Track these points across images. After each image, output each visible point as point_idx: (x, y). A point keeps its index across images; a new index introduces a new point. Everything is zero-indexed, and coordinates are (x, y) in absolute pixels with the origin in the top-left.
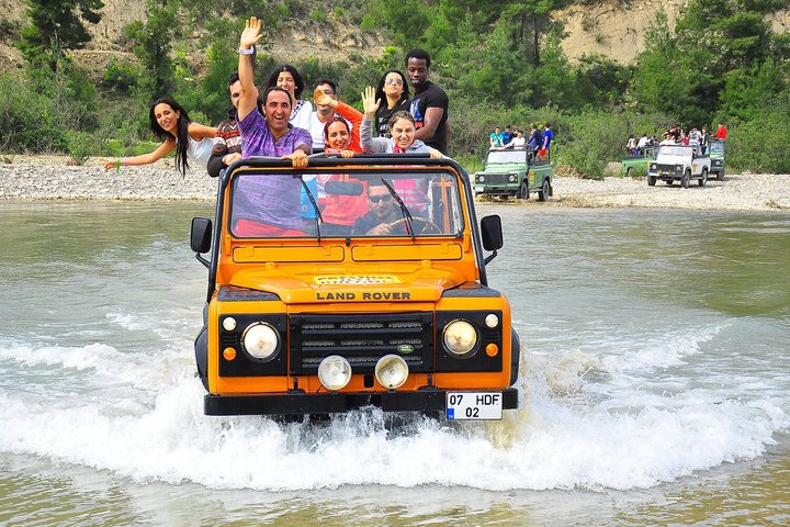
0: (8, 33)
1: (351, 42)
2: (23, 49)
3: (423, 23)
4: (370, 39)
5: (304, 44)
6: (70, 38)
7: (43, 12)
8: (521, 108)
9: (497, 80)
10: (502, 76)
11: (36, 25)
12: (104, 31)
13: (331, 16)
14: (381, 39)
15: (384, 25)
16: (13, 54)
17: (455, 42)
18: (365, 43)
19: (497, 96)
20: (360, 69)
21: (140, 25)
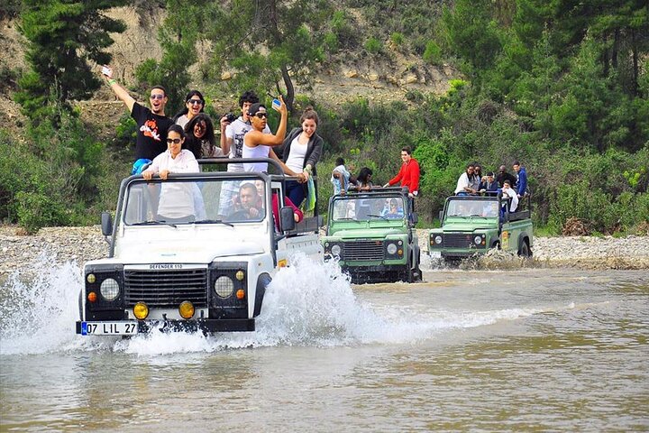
0: (10, 83)
1: (411, 77)
2: (22, 101)
3: (493, 46)
4: (435, 73)
5: (356, 82)
6: (77, 85)
7: (45, 54)
8: (612, 152)
9: (582, 117)
10: (589, 111)
11: (37, 70)
12: (120, 77)
13: (389, 46)
14: (448, 72)
15: (452, 54)
16: (11, 109)
17: (530, 69)
18: (429, 77)
19: (584, 137)
20: (418, 111)
21: (152, 64)
